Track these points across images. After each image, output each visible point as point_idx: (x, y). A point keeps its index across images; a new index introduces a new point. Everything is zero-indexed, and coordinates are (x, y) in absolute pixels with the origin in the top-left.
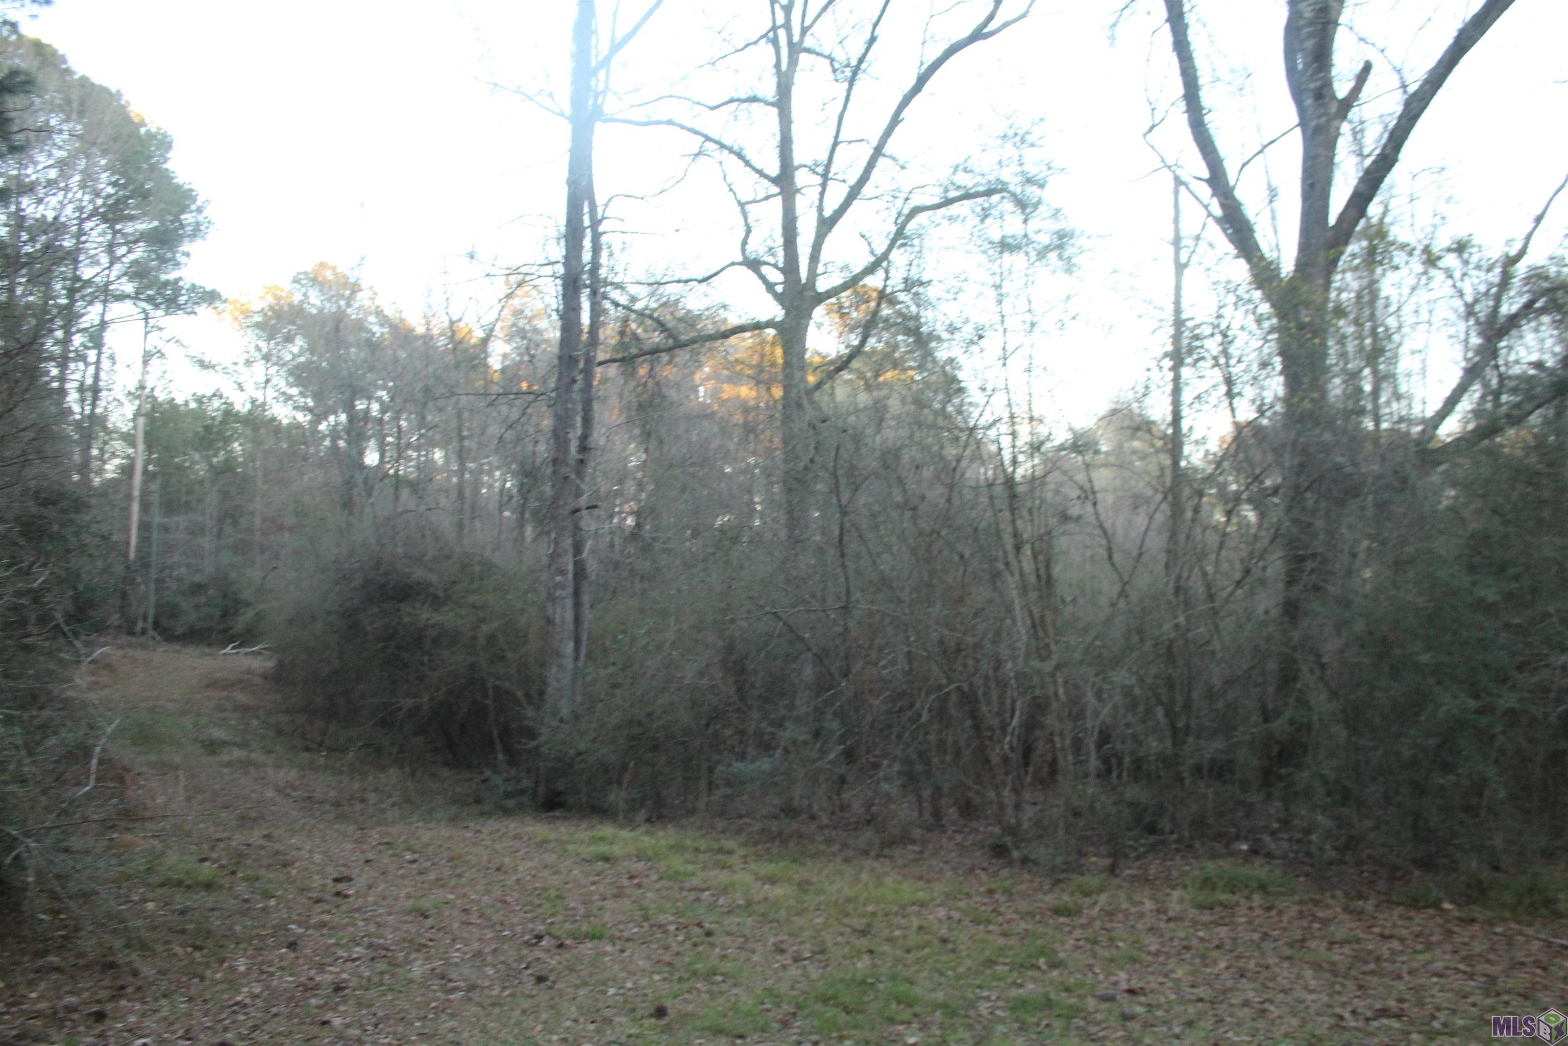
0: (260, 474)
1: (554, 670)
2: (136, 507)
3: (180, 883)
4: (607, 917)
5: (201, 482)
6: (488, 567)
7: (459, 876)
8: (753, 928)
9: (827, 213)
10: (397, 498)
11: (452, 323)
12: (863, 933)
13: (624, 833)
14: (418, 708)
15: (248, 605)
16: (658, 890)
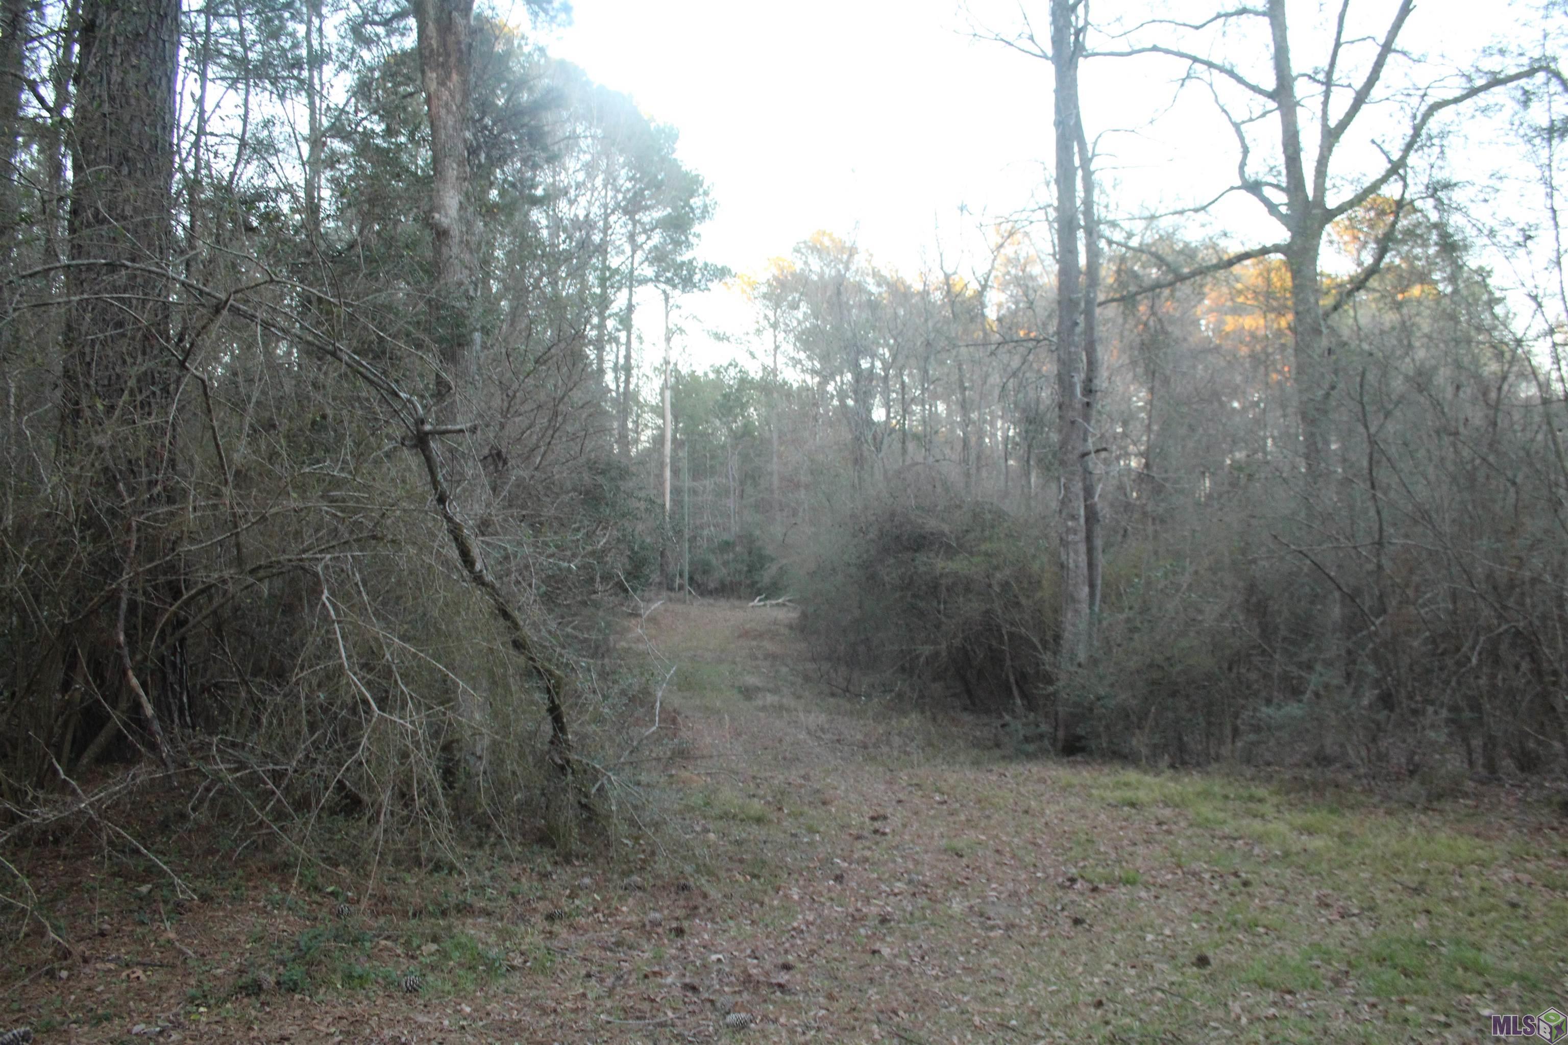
0: (775, 436)
1: (1069, 615)
2: (668, 473)
3: (734, 817)
4: (1139, 862)
5: (723, 447)
6: (1000, 515)
7: (988, 817)
8: (1293, 880)
9: (1332, 123)
10: (904, 451)
11: (947, 277)
12: (1417, 891)
13: (1149, 779)
14: (937, 654)
15: (772, 560)
16: (1189, 838)
